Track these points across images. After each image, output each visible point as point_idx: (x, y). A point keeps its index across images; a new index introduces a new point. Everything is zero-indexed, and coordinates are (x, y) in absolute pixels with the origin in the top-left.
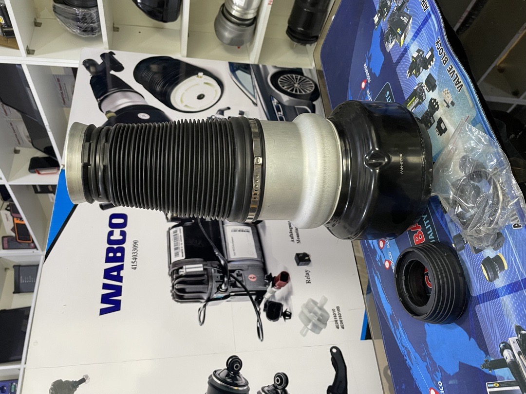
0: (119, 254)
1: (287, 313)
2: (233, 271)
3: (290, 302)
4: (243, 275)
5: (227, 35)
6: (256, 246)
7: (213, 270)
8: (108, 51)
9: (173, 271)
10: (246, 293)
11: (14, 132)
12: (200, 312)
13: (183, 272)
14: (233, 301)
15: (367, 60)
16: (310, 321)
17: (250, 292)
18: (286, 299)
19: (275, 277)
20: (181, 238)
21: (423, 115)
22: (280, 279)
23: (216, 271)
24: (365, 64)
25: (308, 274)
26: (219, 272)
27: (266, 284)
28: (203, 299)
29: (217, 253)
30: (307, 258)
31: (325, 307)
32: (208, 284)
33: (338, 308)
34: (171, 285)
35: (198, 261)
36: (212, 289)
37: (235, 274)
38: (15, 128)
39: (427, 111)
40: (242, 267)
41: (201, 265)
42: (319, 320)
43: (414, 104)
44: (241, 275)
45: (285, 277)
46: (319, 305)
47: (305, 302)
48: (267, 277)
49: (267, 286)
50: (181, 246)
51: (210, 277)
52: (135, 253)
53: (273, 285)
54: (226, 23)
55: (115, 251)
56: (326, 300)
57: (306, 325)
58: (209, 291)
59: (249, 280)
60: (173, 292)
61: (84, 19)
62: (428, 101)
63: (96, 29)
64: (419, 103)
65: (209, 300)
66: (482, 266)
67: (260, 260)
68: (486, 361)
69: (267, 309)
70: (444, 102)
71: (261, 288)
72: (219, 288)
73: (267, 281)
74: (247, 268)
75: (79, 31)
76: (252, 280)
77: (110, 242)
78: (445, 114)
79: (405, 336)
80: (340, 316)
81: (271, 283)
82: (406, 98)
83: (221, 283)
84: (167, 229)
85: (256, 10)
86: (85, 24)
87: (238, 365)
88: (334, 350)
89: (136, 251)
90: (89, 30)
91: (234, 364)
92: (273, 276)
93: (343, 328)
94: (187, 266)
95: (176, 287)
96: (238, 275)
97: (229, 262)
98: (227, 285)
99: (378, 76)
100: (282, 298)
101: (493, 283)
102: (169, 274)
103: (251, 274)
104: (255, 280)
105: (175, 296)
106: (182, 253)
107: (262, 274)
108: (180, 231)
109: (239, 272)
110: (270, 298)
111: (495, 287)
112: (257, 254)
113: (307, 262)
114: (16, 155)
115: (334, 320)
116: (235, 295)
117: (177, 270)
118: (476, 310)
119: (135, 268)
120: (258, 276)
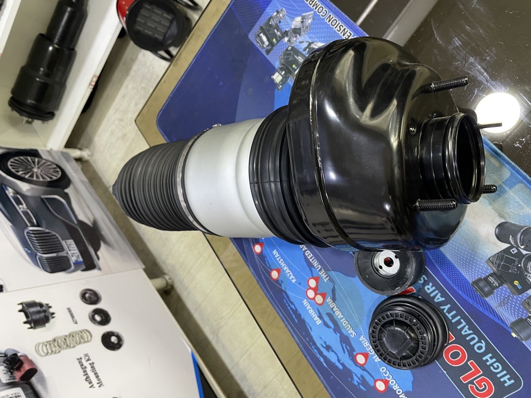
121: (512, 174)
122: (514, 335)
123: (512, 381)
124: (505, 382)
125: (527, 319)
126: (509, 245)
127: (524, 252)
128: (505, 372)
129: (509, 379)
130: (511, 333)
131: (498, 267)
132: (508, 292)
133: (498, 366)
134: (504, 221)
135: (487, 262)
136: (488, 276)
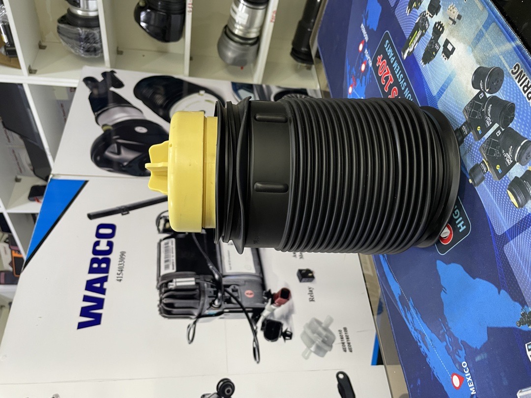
0: (104, 265)
1: (288, 333)
2: (228, 286)
3: (290, 322)
4: (239, 291)
5: (230, 54)
6: (254, 261)
7: (206, 285)
8: (109, 70)
9: (162, 284)
10: (241, 309)
11: (17, 159)
12: (189, 329)
13: (172, 285)
14: (227, 318)
15: (364, 20)
16: (313, 342)
17: (247, 309)
18: (287, 317)
19: (274, 294)
20: (172, 250)
21: (427, 46)
22: (280, 295)
23: (210, 286)
24: (362, 25)
25: (311, 291)
26: (212, 287)
27: (264, 301)
28: (192, 315)
29: (211, 267)
30: (310, 275)
31: (331, 328)
32: (199, 299)
33: (345, 329)
34: (158, 298)
35: (190, 274)
36: (203, 304)
37: (230, 290)
38: (17, 155)
39: (431, 39)
40: (238, 282)
41: (193, 279)
42: (323, 341)
43: (417, 39)
44: (236, 291)
45: (285, 294)
46: (323, 325)
47: (308, 321)
48: (265, 293)
49: (266, 303)
50: (172, 258)
51: (202, 292)
52: (121, 264)
53: (273, 303)
54: (228, 42)
55: (99, 262)
56: (331, 321)
57: (309, 347)
58: (200, 307)
59: (245, 296)
60: (160, 306)
61: (87, 39)
62: (432, 28)
63: (99, 49)
64: (422, 35)
65: (200, 316)
66: (509, 192)
67: (258, 275)
68: (523, 315)
69: (265, 327)
70: (449, 20)
71: (259, 305)
72: (211, 304)
73: (266, 298)
74: (243, 283)
75: (82, 52)
76: (249, 296)
77: (95, 252)
78: (451, 32)
79: (418, 317)
80: (348, 338)
81: (270, 300)
82: (407, 37)
83: (214, 298)
84: (158, 241)
85: (259, 29)
86: (88, 44)
87: (230, 389)
88: (341, 376)
89: (122, 262)
90: (93, 51)
91: (225, 389)
92: (273, 292)
93: (351, 351)
94: (178, 280)
95: (164, 301)
96: (233, 291)
97: (224, 276)
98: (221, 301)
99: (375, 30)
100: (282, 317)
101: (525, 208)
102: (157, 287)
103: (248, 290)
104: (252, 296)
105: (162, 311)
106: (173, 265)
107: (259, 290)
108: (172, 243)
109: (234, 287)
110: (268, 316)
111: (527, 212)
112: (256, 269)
113: (310, 279)
114: (17, 184)
115: (340, 342)
116: (230, 312)
117: (166, 284)
118: (505, 250)
119: (120, 280)
120: (256, 291)
121: (489, 14)
122: (470, 181)
123: (465, 227)
124: (460, 228)
125: (480, 164)
126: (479, 91)
127: (488, 95)
128: (461, 218)
129: (463, 225)
130: (468, 179)
131: (469, 115)
132: (472, 139)
133: (457, 212)
134: (479, 66)
135: (463, 112)
136: (462, 126)
